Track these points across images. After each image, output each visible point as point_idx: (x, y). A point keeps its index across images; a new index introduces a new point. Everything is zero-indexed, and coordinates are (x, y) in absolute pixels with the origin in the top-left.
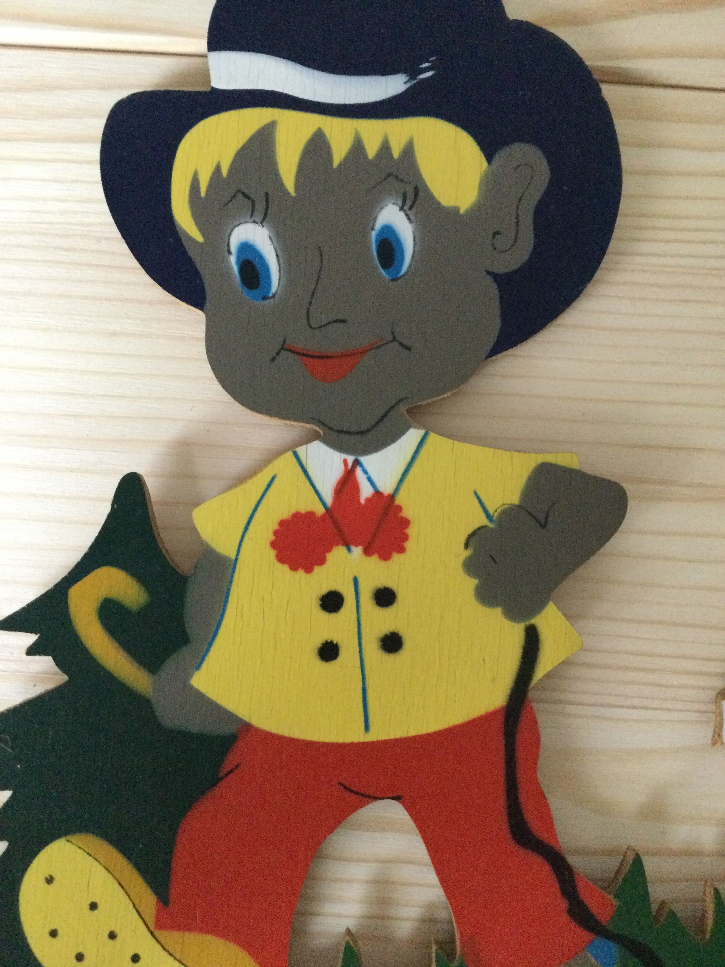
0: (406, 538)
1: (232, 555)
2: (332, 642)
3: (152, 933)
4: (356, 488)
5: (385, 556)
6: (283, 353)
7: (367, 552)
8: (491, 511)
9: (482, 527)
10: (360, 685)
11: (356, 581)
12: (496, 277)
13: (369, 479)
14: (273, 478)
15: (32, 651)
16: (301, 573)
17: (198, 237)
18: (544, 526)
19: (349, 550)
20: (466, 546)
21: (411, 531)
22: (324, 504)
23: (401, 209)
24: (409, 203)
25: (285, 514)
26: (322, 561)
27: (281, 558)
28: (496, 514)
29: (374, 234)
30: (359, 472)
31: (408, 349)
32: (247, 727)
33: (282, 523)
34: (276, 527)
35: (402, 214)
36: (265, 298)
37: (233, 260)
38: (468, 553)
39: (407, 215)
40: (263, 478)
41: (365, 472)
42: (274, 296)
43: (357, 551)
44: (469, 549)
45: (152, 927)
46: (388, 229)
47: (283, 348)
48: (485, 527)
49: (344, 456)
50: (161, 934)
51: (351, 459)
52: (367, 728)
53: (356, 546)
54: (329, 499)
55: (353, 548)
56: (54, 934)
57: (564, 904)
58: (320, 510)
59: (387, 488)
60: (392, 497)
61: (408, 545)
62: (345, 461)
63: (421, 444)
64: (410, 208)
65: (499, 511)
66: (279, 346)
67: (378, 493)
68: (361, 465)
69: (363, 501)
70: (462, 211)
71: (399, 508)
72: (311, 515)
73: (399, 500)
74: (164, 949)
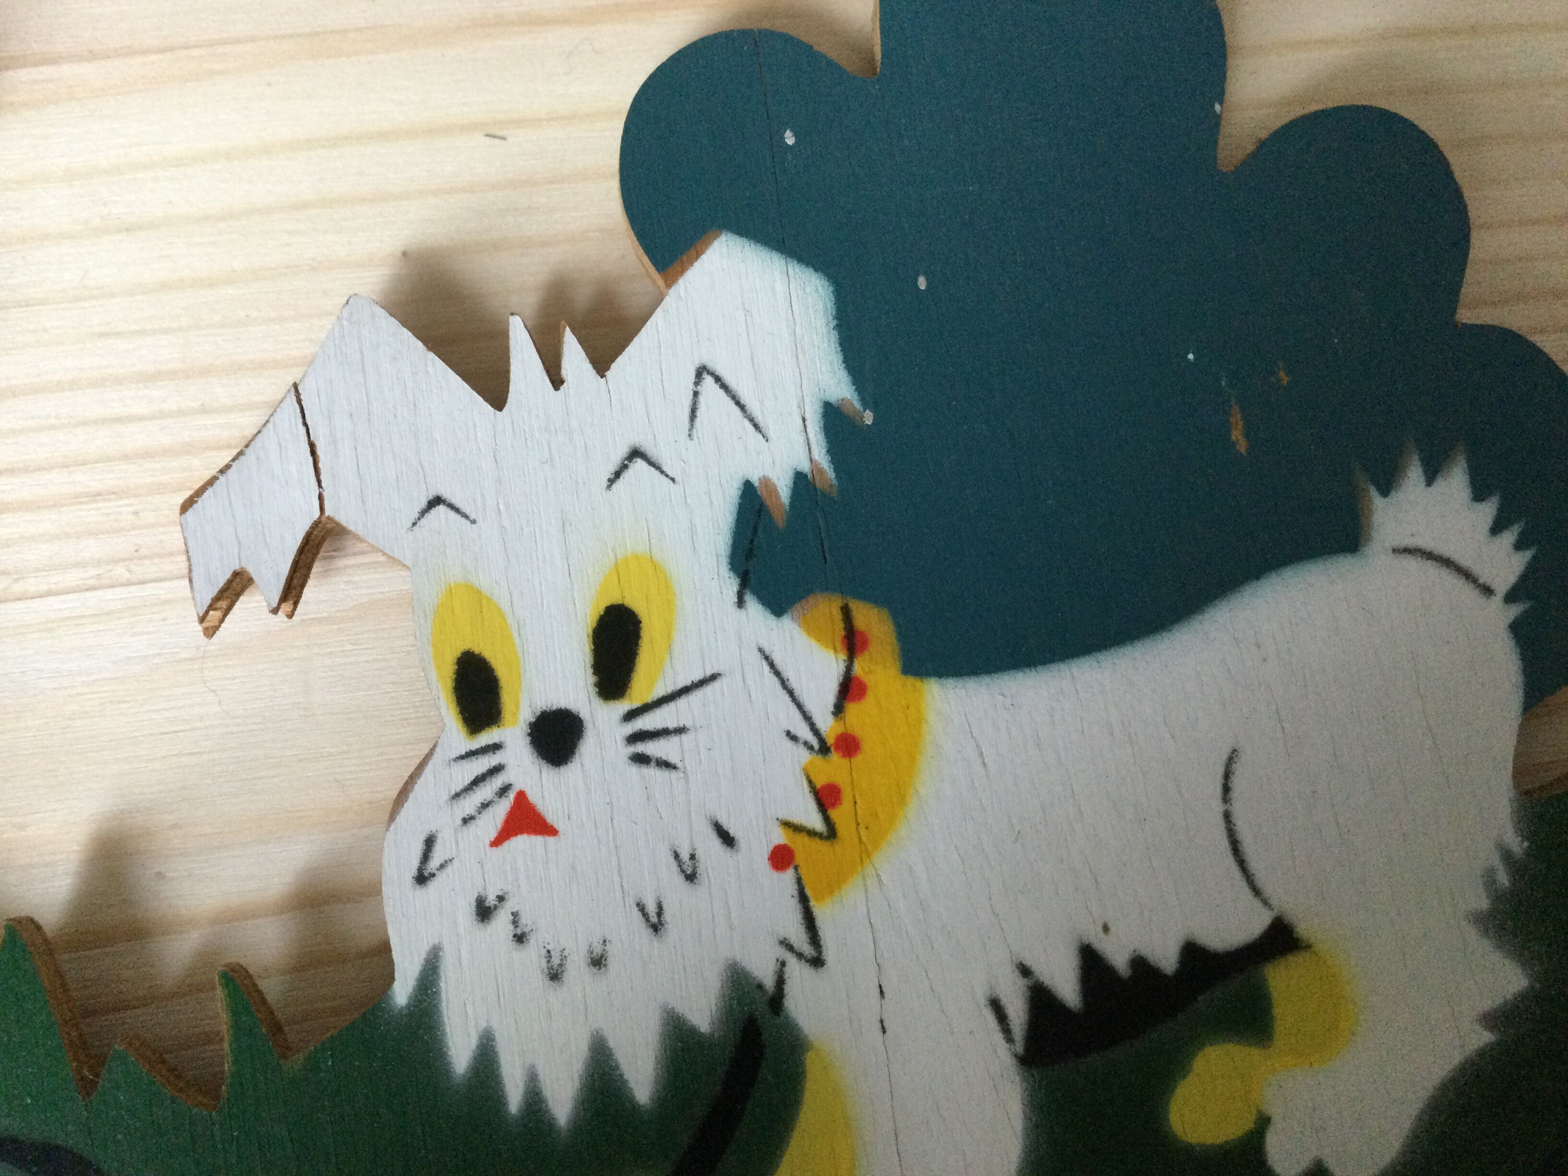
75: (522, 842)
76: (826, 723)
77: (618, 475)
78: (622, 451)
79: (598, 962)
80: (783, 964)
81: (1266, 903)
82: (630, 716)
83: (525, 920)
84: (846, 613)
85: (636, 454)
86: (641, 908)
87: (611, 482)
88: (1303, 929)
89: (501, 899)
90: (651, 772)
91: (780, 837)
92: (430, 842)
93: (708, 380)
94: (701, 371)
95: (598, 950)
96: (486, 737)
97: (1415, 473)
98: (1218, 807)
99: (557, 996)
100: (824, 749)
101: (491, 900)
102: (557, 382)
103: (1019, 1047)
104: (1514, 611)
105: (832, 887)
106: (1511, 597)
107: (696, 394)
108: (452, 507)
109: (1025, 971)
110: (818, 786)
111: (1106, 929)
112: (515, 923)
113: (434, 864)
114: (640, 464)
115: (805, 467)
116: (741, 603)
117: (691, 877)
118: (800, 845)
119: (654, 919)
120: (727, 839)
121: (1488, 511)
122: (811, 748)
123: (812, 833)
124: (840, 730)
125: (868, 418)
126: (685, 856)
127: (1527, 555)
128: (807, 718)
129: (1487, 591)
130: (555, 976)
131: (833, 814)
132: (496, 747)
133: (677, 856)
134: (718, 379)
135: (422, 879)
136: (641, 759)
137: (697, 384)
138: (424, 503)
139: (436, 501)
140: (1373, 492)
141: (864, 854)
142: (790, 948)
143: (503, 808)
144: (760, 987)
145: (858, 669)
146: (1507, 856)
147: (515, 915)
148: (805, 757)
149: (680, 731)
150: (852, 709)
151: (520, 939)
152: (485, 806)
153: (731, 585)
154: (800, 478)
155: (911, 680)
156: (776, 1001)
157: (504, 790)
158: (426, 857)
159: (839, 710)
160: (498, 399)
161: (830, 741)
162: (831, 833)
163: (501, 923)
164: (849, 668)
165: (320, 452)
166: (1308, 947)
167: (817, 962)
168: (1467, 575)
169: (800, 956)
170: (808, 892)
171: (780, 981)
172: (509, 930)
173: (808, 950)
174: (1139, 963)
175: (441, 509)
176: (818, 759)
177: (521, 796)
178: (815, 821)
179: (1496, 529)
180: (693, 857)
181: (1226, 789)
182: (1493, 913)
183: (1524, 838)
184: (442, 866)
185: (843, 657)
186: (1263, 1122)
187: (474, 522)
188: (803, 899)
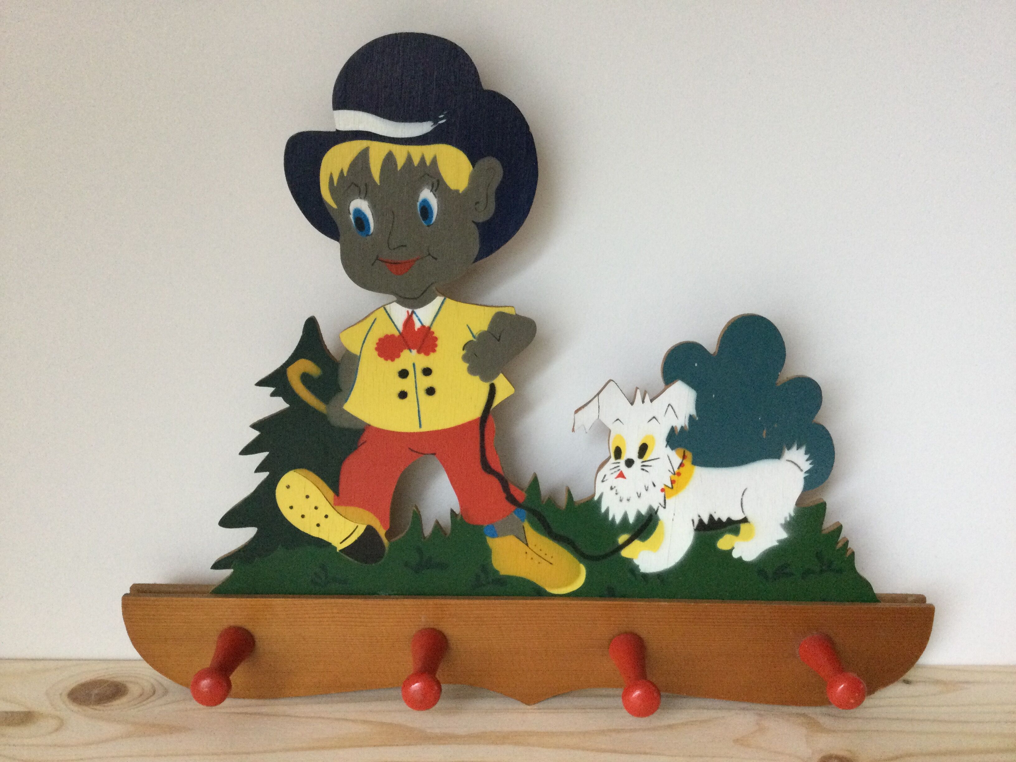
0: (436, 346)
1: (358, 354)
2: (404, 391)
3: (333, 507)
4: (413, 324)
5: (427, 354)
6: (378, 262)
7: (419, 352)
8: (475, 333)
9: (471, 341)
10: (417, 409)
11: (414, 365)
12: (477, 224)
13: (419, 320)
14: (375, 319)
15: (273, 395)
16: (389, 361)
17: (334, 206)
18: (499, 340)
19: (411, 351)
20: (463, 349)
21: (439, 342)
22: (398, 330)
23: (431, 191)
24: (434, 189)
25: (382, 335)
26: (399, 356)
27: (380, 355)
28: (477, 335)
29: (418, 204)
30: (414, 316)
31: (436, 259)
32: (369, 426)
33: (380, 340)
34: (377, 341)
35: (432, 193)
36: (367, 235)
37: (351, 217)
38: (464, 352)
39: (434, 194)
40: (370, 320)
41: (417, 316)
42: (372, 234)
43: (414, 352)
44: (465, 350)
45: (333, 505)
46: (425, 201)
47: (377, 258)
48: (472, 340)
49: (407, 309)
50: (337, 507)
51: (410, 311)
52: (420, 426)
53: (414, 349)
54: (401, 327)
55: (412, 350)
56: (291, 507)
57: (504, 495)
58: (397, 334)
59: (427, 323)
60: (429, 328)
61: (437, 349)
62: (408, 312)
63: (443, 303)
64: (436, 190)
65: (478, 334)
66: (375, 258)
67: (423, 326)
68: (415, 314)
69: (416, 329)
70: (460, 192)
71: (433, 333)
72: (393, 336)
73: (433, 329)
74: (338, 513)
75: (620, 479)
76: (676, 470)
77: (650, 420)
78: (652, 417)
79: (628, 500)
80: (659, 507)
81: (744, 514)
82: (643, 462)
83: (618, 491)
84: (684, 452)
85: (654, 417)
86: (637, 493)
87: (649, 422)
88: (750, 519)
89: (615, 487)
90: (644, 472)
91: (663, 487)
92: (605, 476)
93: (670, 407)
94: (669, 405)
95: (629, 498)
96: (618, 461)
97: (795, 447)
98: (740, 497)
99: (620, 504)
100: (674, 474)
101: (613, 487)
102: (643, 402)
103: (695, 528)
104: (807, 475)
105: (670, 496)
106: (806, 472)
107: (667, 409)
108: (620, 421)
109: (699, 516)
110: (672, 479)
111: (715, 512)
112: (616, 491)
113: (605, 479)
114: (654, 419)
115: (683, 425)
116: (666, 447)
117: (647, 490)
118: (666, 489)
119: (639, 495)
120: (654, 485)
121: (807, 457)
122: (672, 473)
123: (669, 487)
124: (678, 471)
125: (697, 419)
126: (646, 487)
127: (811, 466)
128: (673, 468)
129: (802, 470)
130: (621, 501)
131: (673, 485)
132: (619, 463)
133: (645, 486)
134: (672, 407)
135: (603, 481)
136: (643, 469)
137: (668, 407)
138: (616, 420)
139: (618, 420)
140: (786, 449)
141: (677, 492)
142: (661, 504)
143: (618, 472)
144: (654, 509)
145: (684, 462)
146: (790, 516)
147: (616, 490)
148: (670, 474)
149: (650, 466)
150: (681, 468)
151: (616, 494)
152: (615, 472)
153: (665, 443)
154: (682, 427)
155: (693, 466)
156: (656, 512)
157: (619, 470)
158: (604, 478)
159: (679, 468)
160: (632, 404)
161: (676, 473)
162: (672, 488)
163: (614, 491)
164: (682, 461)
165: (600, 407)
166: (749, 523)
167: (665, 508)
168: (799, 467)
169: (662, 506)
170: (666, 496)
171: (658, 510)
172: (615, 492)
173: (663, 506)
174: (719, 519)
175: (618, 421)
176: (673, 476)
177: (621, 472)
178: (670, 485)
179: (807, 460)
180: (648, 487)
181: (743, 494)
182: (785, 524)
183: (795, 513)
184: (606, 480)
185: (682, 459)
186: (733, 548)
187: (623, 424)
188: (665, 497)
